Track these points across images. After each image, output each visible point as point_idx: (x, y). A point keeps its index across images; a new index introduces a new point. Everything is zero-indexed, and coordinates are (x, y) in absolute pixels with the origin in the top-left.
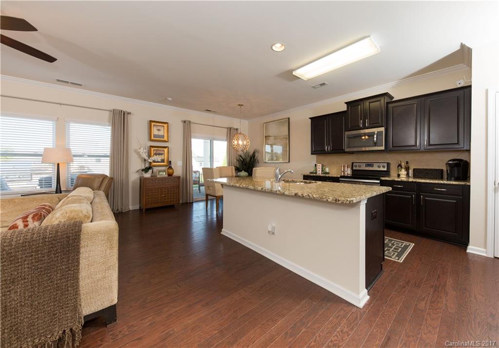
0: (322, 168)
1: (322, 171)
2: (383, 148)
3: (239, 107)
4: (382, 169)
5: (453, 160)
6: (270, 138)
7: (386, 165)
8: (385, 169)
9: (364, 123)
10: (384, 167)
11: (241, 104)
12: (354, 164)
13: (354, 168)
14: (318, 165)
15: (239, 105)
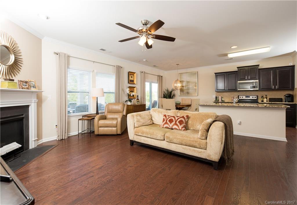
0: (221, 99)
1: (222, 100)
2: (258, 89)
3: (177, 65)
4: (254, 98)
5: (288, 94)
6: (184, 82)
7: (256, 96)
8: (256, 98)
9: (248, 78)
10: (255, 97)
11: (178, 64)
12: (240, 96)
13: (240, 98)
14: (220, 97)
15: (177, 64)
